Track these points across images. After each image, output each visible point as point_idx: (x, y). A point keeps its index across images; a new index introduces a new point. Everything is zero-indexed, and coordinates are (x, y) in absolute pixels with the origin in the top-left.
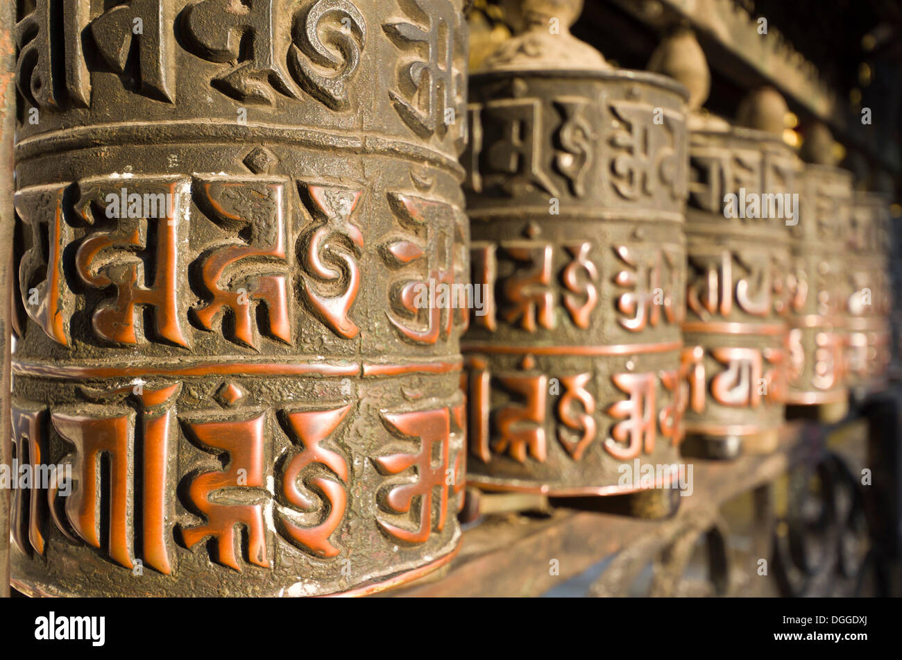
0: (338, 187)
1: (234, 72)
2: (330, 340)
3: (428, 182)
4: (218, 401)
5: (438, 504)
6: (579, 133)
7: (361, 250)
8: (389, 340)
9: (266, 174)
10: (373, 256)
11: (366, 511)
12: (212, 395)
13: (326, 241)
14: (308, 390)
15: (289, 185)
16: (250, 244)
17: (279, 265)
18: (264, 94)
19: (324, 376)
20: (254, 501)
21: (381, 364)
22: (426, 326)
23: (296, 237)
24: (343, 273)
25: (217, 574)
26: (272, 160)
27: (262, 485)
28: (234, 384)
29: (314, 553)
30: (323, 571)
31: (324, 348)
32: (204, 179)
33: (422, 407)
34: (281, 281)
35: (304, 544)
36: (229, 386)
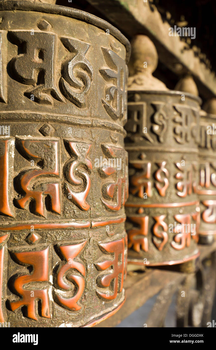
0: (82, 142)
1: (36, 89)
2: (78, 212)
3: (116, 139)
4: (27, 241)
5: (120, 281)
6: (161, 117)
7: (91, 171)
8: (101, 210)
9: (50, 137)
10: (95, 173)
11: (92, 288)
12: (24, 239)
13: (77, 167)
14: (68, 235)
15: (60, 141)
16: (43, 169)
17: (55, 178)
18: (49, 100)
19: (75, 228)
20: (44, 288)
21: (99, 221)
22: (116, 203)
23: (63, 165)
24: (84, 181)
25: (26, 322)
26: (52, 130)
27: (48, 280)
28: (35, 234)
29: (70, 309)
30: (74, 317)
31: (75, 216)
32: (21, 138)
33: (114, 239)
34: (57, 186)
35: (66, 306)
36: (32, 235)
